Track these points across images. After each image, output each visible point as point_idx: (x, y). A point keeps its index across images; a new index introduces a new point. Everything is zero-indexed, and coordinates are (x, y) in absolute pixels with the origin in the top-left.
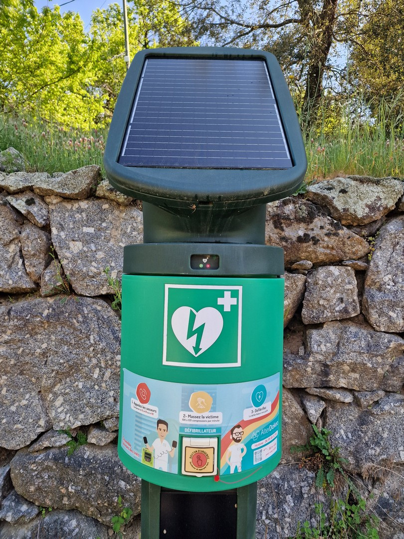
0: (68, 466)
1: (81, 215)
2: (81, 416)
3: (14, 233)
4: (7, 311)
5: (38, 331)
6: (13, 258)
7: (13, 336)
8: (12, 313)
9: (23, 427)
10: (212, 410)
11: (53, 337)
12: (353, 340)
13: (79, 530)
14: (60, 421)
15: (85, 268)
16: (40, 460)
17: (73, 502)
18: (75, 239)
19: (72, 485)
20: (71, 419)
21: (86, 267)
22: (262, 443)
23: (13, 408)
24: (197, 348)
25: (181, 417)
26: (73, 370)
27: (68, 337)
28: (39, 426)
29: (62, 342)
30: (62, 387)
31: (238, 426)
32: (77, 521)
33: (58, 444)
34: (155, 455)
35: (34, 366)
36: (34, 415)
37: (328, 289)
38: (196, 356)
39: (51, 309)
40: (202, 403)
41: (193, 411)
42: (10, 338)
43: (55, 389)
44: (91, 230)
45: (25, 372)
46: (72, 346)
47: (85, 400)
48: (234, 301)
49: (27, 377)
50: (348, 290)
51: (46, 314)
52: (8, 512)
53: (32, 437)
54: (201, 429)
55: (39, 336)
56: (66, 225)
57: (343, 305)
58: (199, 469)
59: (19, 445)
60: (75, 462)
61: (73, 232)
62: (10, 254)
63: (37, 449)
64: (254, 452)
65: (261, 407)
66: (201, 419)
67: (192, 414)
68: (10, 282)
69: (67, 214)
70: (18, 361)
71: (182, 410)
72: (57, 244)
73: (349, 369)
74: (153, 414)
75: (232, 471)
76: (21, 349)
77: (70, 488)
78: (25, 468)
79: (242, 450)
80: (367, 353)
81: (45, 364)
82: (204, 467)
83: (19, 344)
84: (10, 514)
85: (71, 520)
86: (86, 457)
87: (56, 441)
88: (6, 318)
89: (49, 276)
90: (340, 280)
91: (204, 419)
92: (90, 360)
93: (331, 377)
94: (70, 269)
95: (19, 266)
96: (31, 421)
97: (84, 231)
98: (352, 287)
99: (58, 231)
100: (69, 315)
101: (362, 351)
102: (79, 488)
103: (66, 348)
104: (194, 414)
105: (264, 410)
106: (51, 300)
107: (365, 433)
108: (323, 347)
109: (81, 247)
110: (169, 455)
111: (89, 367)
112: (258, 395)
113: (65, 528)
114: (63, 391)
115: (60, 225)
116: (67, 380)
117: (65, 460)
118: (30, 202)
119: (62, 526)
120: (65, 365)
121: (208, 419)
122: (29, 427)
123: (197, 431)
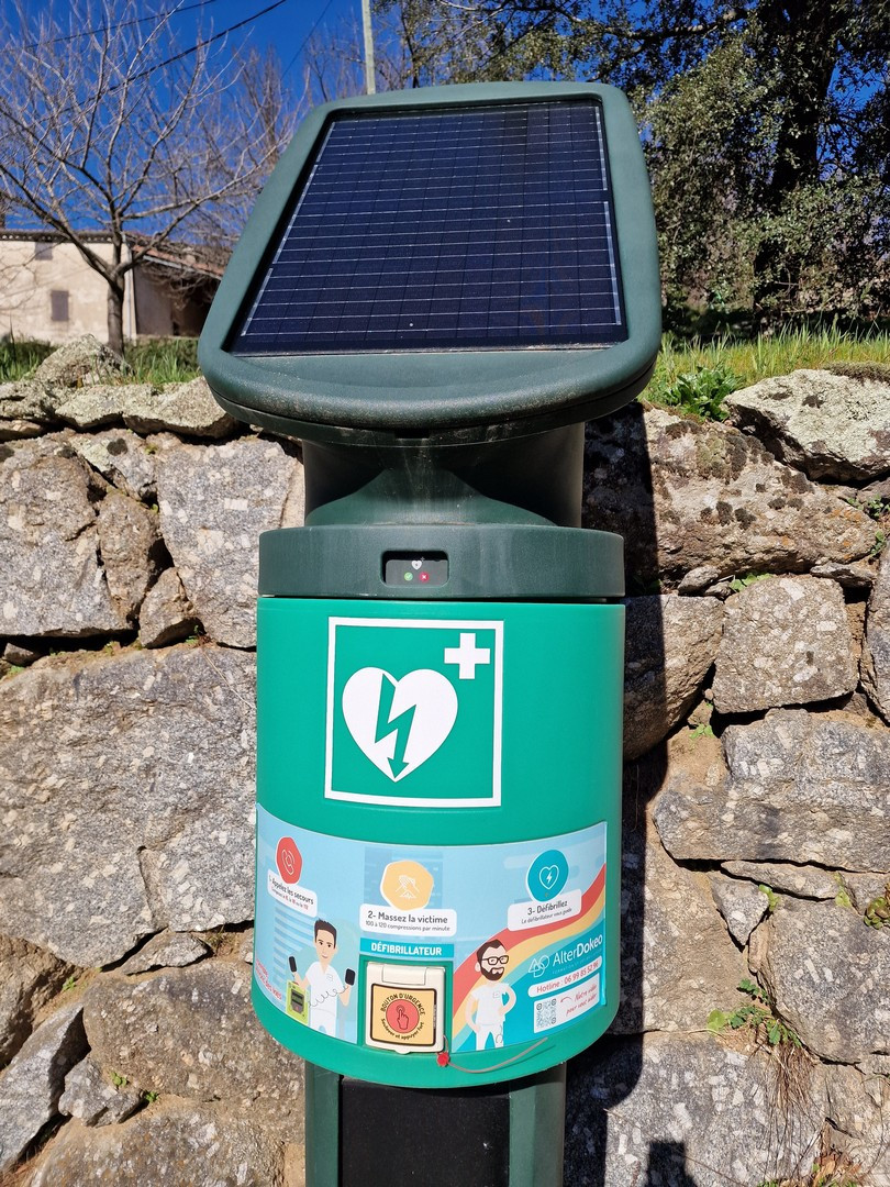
0: (197, 1007)
1: (221, 473)
2: (225, 904)
3: (85, 513)
4: (73, 677)
5: (136, 720)
6: (85, 567)
7: (85, 731)
8: (83, 683)
9: (109, 922)
10: (432, 904)
11: (165, 734)
12: (837, 751)
13: (221, 1144)
14: (183, 911)
15: (229, 587)
16: (141, 992)
17: (207, 1084)
18: (208, 525)
19: (206, 1051)
20: (206, 908)
21: (231, 583)
22: (557, 985)
23: (88, 882)
24: (397, 763)
25: (364, 917)
26: (208, 806)
27: (194, 735)
28: (142, 922)
29: (183, 744)
30: (186, 840)
31: (495, 943)
32: (217, 1127)
33: (177, 960)
34: (311, 998)
35: (129, 795)
36: (130, 896)
37: (776, 632)
38: (395, 780)
39: (160, 675)
40: (410, 886)
41: (388, 905)
42: (79, 734)
43: (172, 845)
44: (241, 505)
45: (111, 806)
46: (203, 754)
47: (232, 870)
48: (483, 656)
49: (116, 816)
50: (826, 633)
51: (150, 686)
52: (76, 1096)
53: (127, 944)
54: (407, 945)
55: (137, 732)
56: (190, 495)
57: (813, 670)
58: (401, 1035)
59: (101, 959)
60: (212, 1002)
61: (204, 509)
62: (78, 560)
63: (136, 969)
64: (536, 1003)
65: (553, 901)
66: (408, 924)
67: (388, 911)
68: (79, 617)
69: (192, 471)
70: (96, 783)
71: (366, 902)
72: (171, 536)
73: (827, 819)
74: (306, 907)
75: (481, 1045)
76: (103, 758)
77: (201, 1055)
78: (111, 1008)
79: (506, 998)
80: (872, 783)
81: (152, 790)
82: (412, 1033)
83: (99, 748)
84: (80, 1102)
85: (205, 1124)
86: (234, 991)
87: (173, 955)
88: (71, 692)
89: (156, 603)
90: (804, 611)
91: (414, 925)
92: (242, 785)
93: (784, 837)
94: (198, 589)
95: (96, 585)
96: (123, 909)
97: (226, 507)
98: (835, 627)
99: (173, 509)
100: (196, 687)
101: (859, 779)
102: (220, 1057)
103: (191, 756)
104: (391, 911)
105: (562, 909)
106: (160, 656)
107: (868, 969)
108: (761, 765)
109: (220, 543)
110: (339, 1000)
111: (240, 799)
112: (546, 873)
113: (192, 1140)
114: (187, 848)
115: (177, 494)
116: (196, 826)
117: (191, 995)
118: (117, 448)
119: (186, 1135)
120: (190, 793)
121: (423, 925)
122: (119, 921)
123: (398, 949)
